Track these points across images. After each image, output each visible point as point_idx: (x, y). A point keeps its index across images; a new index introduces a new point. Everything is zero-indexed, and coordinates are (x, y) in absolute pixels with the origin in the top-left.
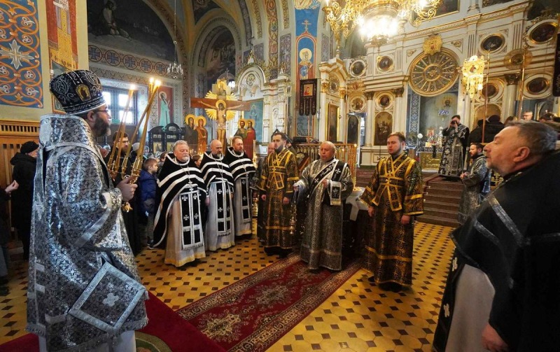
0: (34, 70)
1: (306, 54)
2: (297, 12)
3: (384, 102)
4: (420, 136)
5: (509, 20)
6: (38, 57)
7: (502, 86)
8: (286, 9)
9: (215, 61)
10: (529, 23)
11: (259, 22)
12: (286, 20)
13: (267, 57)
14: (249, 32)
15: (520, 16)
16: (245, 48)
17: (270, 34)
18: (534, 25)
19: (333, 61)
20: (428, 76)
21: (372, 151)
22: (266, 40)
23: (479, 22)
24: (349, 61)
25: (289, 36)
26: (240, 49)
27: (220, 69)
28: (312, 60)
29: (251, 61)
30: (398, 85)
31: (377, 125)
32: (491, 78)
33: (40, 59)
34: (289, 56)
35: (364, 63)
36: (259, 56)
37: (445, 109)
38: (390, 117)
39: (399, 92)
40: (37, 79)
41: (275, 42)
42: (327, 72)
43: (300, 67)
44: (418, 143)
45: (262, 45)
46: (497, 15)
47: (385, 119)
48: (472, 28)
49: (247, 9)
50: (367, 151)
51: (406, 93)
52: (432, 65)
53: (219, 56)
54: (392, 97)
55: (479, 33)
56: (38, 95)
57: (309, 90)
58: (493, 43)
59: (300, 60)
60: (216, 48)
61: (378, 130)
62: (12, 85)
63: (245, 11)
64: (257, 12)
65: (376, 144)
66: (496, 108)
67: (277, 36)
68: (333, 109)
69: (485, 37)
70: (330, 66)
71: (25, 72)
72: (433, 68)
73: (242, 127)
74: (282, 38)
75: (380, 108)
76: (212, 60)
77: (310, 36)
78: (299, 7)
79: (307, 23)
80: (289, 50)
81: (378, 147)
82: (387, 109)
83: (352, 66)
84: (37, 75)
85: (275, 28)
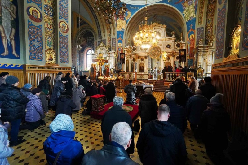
0: (41, 48)
1: (120, 45)
2: (117, 31)
3: (142, 60)
4: (151, 69)
5: (171, 41)
6: (42, 44)
7: (171, 57)
8: (114, 30)
9: (84, 42)
10: (175, 43)
11: (104, 32)
12: (114, 33)
13: (107, 44)
14: (100, 35)
15: (174, 41)
16: (98, 40)
17: (108, 37)
18: (177, 43)
19: (128, 47)
20: (154, 53)
21: (139, 74)
22: (107, 38)
23: (165, 40)
24: (131, 46)
25: (115, 39)
26: (96, 39)
27: (86, 45)
28: (122, 46)
29: (102, 45)
30: (146, 55)
31: (140, 67)
32: (168, 55)
33: (42, 45)
34: (115, 45)
35: (136, 48)
36: (104, 43)
37: (158, 61)
38: (144, 64)
39: (146, 57)
40: (42, 52)
41: (110, 40)
42: (126, 50)
43: (118, 49)
44: (151, 72)
45: (105, 40)
46: (169, 39)
47: (142, 65)
48: (164, 41)
49: (100, 27)
50: (138, 74)
51: (148, 57)
52: (154, 50)
53: (86, 41)
54: (144, 58)
55: (166, 43)
56: (42, 57)
57: (123, 56)
58: (169, 46)
59: (118, 46)
60: (85, 37)
61: (140, 68)
62: (35, 53)
63: (99, 28)
64: (104, 29)
65: (140, 72)
66: (170, 63)
67: (111, 38)
68: (128, 61)
69: (167, 44)
70: (127, 49)
71: (38, 49)
72: (155, 51)
73: (106, 67)
74: (113, 39)
75: (141, 61)
76: (83, 41)
77: (121, 39)
78: (118, 30)
79: (120, 35)
80: (115, 43)
81: (140, 73)
82: (143, 62)
83: (132, 48)
84: (42, 50)
85: (110, 35)
